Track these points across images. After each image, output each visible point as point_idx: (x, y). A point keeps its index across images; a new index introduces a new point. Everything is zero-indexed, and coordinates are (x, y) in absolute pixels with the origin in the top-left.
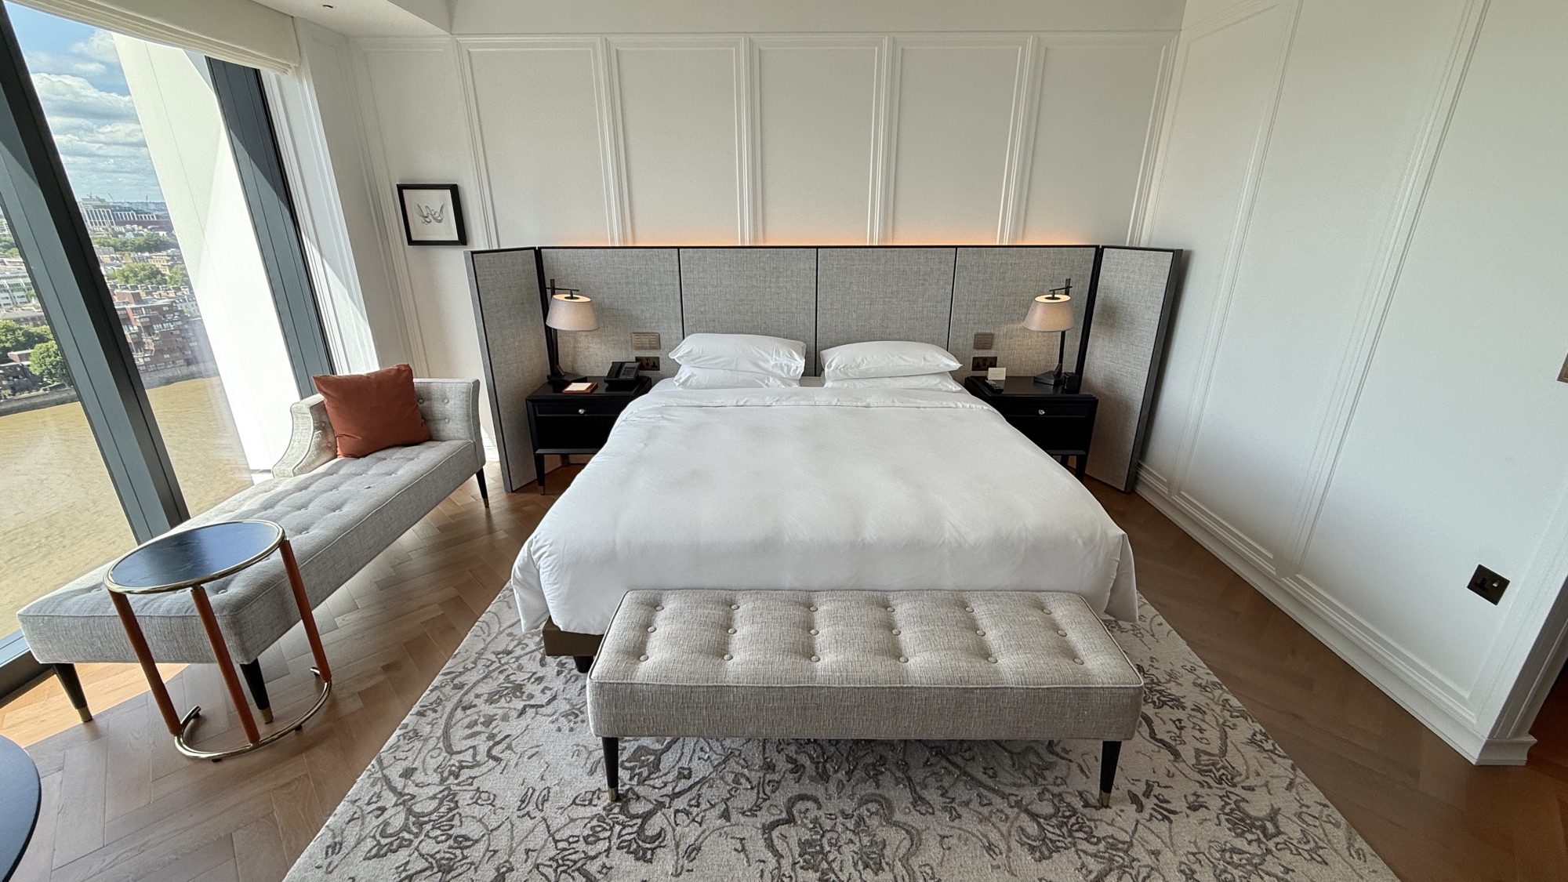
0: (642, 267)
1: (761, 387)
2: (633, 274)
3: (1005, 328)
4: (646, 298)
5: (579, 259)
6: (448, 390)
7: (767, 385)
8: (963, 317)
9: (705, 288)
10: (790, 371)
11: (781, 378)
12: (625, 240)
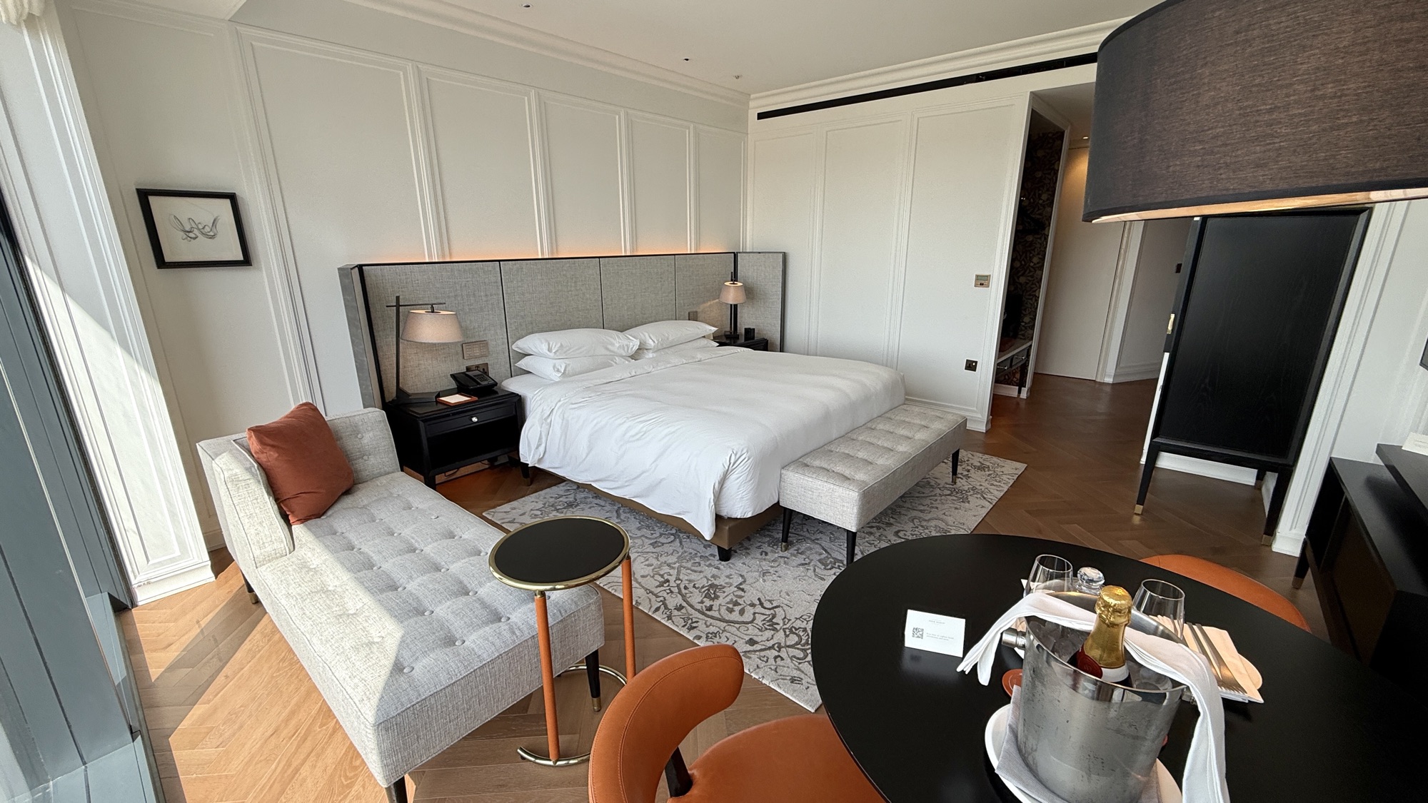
0: (469, 279)
1: (612, 366)
2: (461, 287)
3: (702, 307)
4: (474, 309)
5: (406, 275)
6: (360, 423)
7: (616, 363)
8: (682, 302)
9: (523, 295)
11: (622, 357)
12: (444, 256)
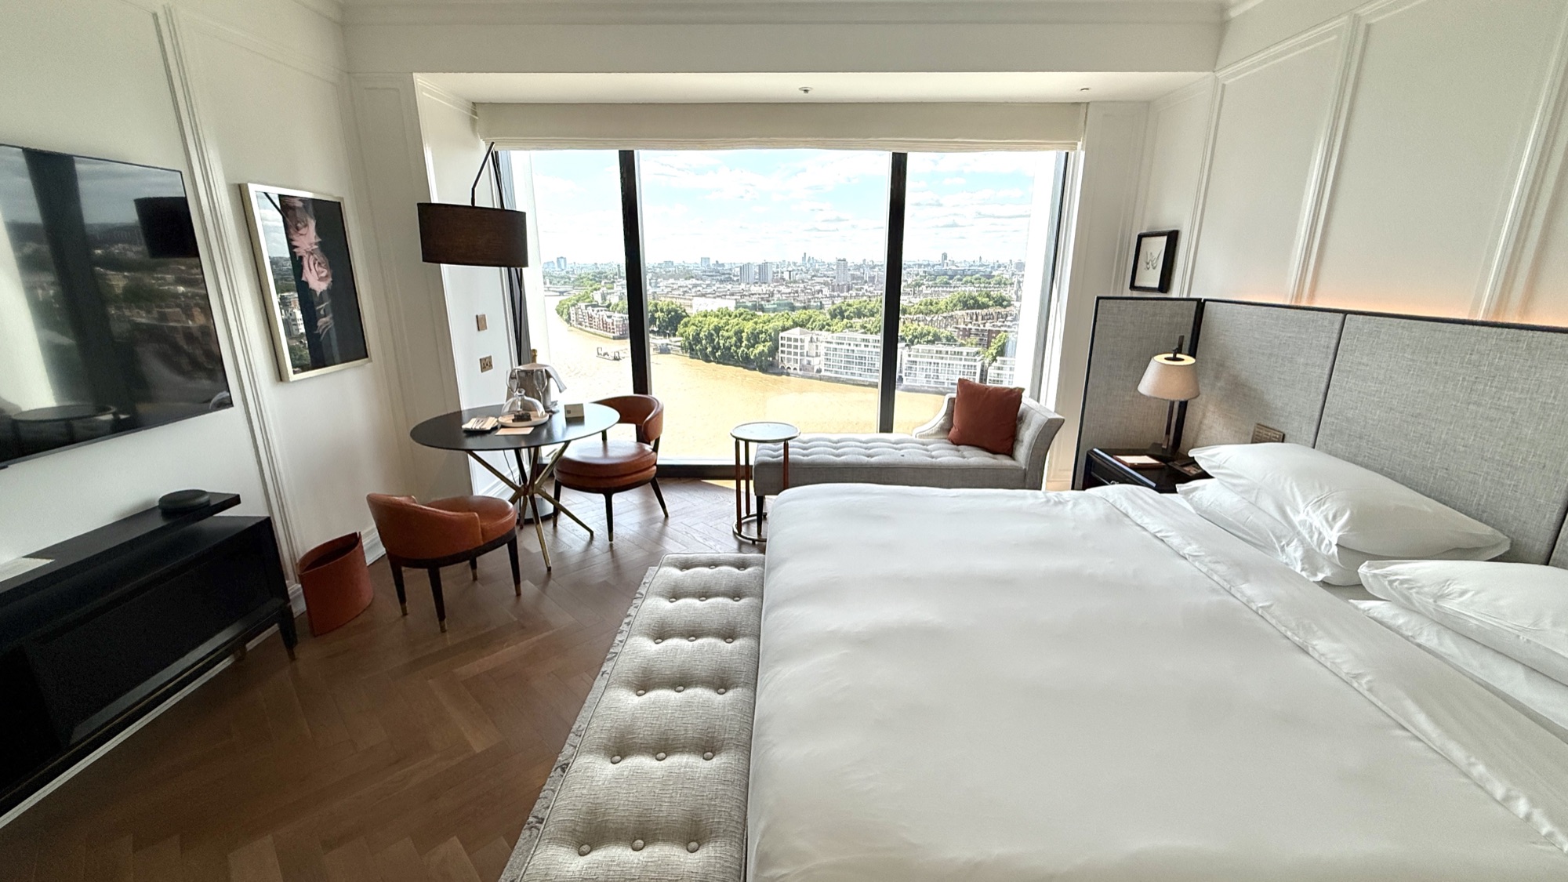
0: (1292, 334)
2: (1279, 343)
4: (1284, 379)
9: (1364, 381)
10: (1322, 542)
12: (1299, 297)
